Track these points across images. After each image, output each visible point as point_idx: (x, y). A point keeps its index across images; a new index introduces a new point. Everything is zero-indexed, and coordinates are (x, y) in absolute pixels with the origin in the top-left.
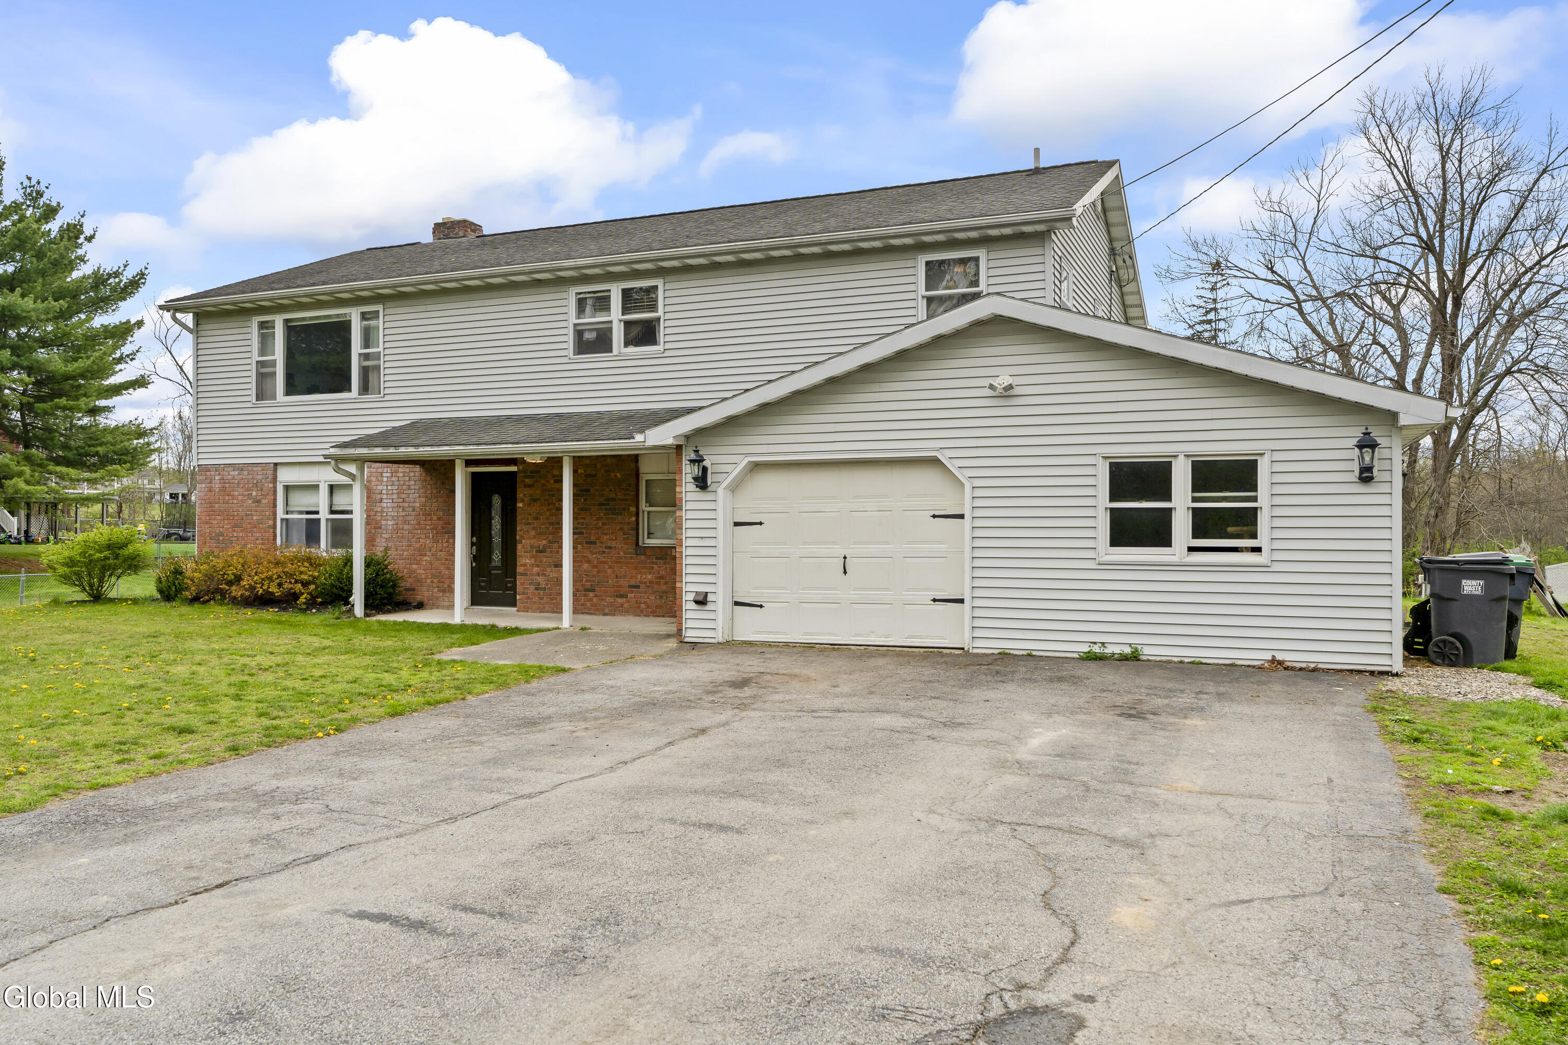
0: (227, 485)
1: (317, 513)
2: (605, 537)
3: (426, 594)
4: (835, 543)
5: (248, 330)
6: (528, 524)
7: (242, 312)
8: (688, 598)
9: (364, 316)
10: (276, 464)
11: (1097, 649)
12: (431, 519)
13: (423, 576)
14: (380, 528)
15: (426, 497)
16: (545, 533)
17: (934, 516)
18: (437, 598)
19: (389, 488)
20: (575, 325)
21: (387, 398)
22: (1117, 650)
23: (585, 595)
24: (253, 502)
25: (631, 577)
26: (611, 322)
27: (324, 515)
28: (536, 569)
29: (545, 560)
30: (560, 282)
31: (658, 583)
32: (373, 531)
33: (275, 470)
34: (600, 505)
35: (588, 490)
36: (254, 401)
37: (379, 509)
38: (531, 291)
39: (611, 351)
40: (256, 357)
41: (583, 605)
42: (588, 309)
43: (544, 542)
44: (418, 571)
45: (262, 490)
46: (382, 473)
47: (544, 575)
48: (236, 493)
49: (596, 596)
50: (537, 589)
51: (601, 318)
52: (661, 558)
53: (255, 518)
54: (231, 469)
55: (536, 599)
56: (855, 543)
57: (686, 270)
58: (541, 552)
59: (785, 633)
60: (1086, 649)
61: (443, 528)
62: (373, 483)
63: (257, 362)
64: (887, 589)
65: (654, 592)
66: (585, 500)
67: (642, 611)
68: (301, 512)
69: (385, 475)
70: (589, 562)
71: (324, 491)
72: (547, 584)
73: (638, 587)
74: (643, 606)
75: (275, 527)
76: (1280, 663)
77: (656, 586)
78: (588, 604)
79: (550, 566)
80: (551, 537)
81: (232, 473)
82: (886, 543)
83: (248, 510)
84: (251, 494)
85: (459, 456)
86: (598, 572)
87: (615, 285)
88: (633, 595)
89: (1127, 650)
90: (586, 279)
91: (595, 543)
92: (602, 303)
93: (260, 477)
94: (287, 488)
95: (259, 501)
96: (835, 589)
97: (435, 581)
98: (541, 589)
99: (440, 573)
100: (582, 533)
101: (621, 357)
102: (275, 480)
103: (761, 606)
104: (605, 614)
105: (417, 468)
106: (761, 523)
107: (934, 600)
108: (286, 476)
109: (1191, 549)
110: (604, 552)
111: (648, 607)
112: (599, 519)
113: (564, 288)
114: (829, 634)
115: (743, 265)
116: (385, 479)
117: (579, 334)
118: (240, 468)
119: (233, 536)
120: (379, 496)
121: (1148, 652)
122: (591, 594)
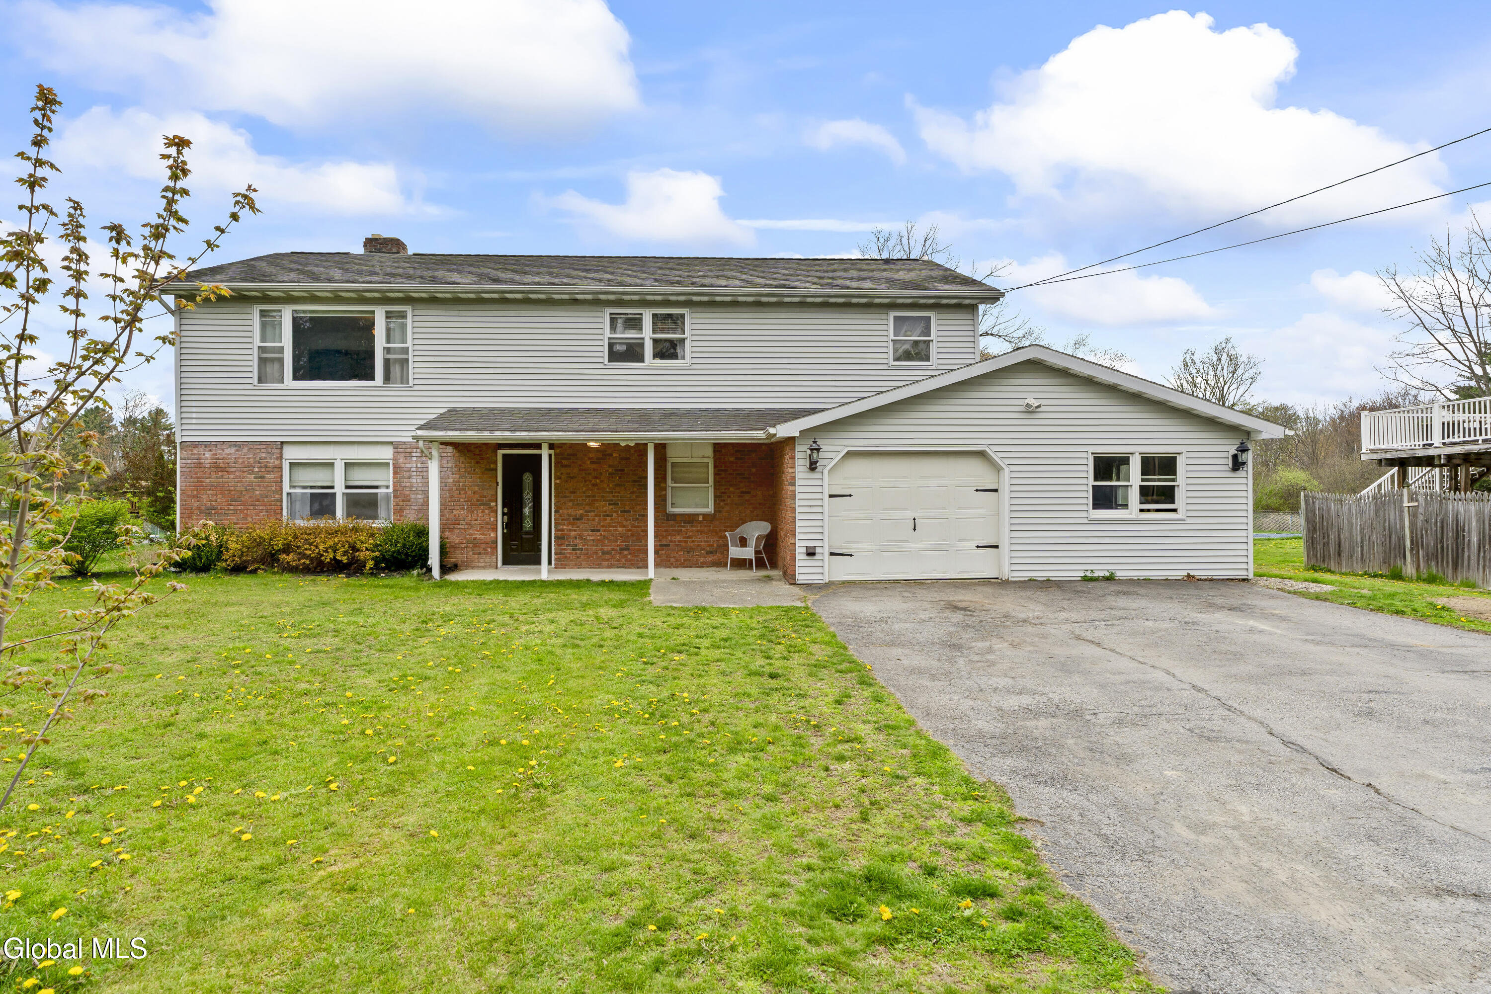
0: (221, 462)
1: (332, 487)
2: (639, 507)
3: (460, 557)
4: (907, 509)
5: (249, 317)
6: (565, 497)
7: (241, 299)
8: (800, 552)
9: (389, 315)
10: (282, 443)
11: (1088, 574)
12: (466, 493)
13: (457, 542)
14: (409, 501)
15: (459, 474)
16: (582, 504)
17: (977, 490)
18: (472, 560)
19: (419, 466)
20: (609, 338)
21: (416, 388)
22: (1101, 574)
23: (620, 553)
24: (256, 478)
25: (663, 538)
26: (643, 339)
27: (339, 490)
28: (573, 534)
29: (582, 526)
30: (597, 303)
31: (686, 542)
32: (401, 503)
33: (282, 448)
34: (634, 481)
35: (623, 470)
36: (256, 383)
37: (408, 484)
38: (568, 307)
39: (643, 362)
40: (257, 342)
41: (618, 561)
42: (620, 326)
43: (581, 511)
44: (452, 538)
45: (266, 466)
46: (410, 453)
47: (582, 538)
48: (233, 469)
49: (630, 553)
50: (573, 550)
51: (631, 334)
52: (689, 523)
53: (257, 492)
54: (225, 446)
55: (573, 558)
56: (922, 509)
57: (712, 304)
58: (578, 519)
59: (869, 574)
60: (1083, 575)
61: (478, 500)
62: (400, 462)
63: (259, 347)
64: (945, 540)
65: (682, 549)
66: (620, 478)
67: (672, 564)
68: (305, 487)
69: (414, 454)
70: (624, 526)
71: (339, 468)
72: (584, 545)
73: (668, 545)
74: (673, 560)
75: (281, 500)
76: (1193, 577)
77: (684, 544)
78: (623, 560)
79: (587, 531)
80: (587, 508)
81: (229, 450)
82: (944, 509)
83: (249, 485)
84: (252, 470)
85: (545, 441)
86: (632, 534)
87: (647, 310)
88: (663, 552)
89: (1107, 574)
90: (620, 303)
91: (629, 512)
92: (634, 323)
93: (264, 454)
94: (292, 465)
95: (262, 477)
96: (908, 541)
97: (471, 545)
98: (578, 549)
99: (475, 539)
100: (617, 504)
101: (651, 367)
102: (280, 458)
103: (851, 555)
104: (638, 568)
105: (450, 449)
106: (850, 496)
107: (978, 547)
108: (291, 454)
109: (1142, 510)
110: (637, 519)
111: (677, 560)
112: (632, 493)
113: (600, 308)
114: (903, 573)
115: (758, 305)
116: (415, 458)
117: (611, 346)
118: (238, 445)
119: (229, 509)
120: (408, 473)
121: (1119, 574)
122: (626, 552)
